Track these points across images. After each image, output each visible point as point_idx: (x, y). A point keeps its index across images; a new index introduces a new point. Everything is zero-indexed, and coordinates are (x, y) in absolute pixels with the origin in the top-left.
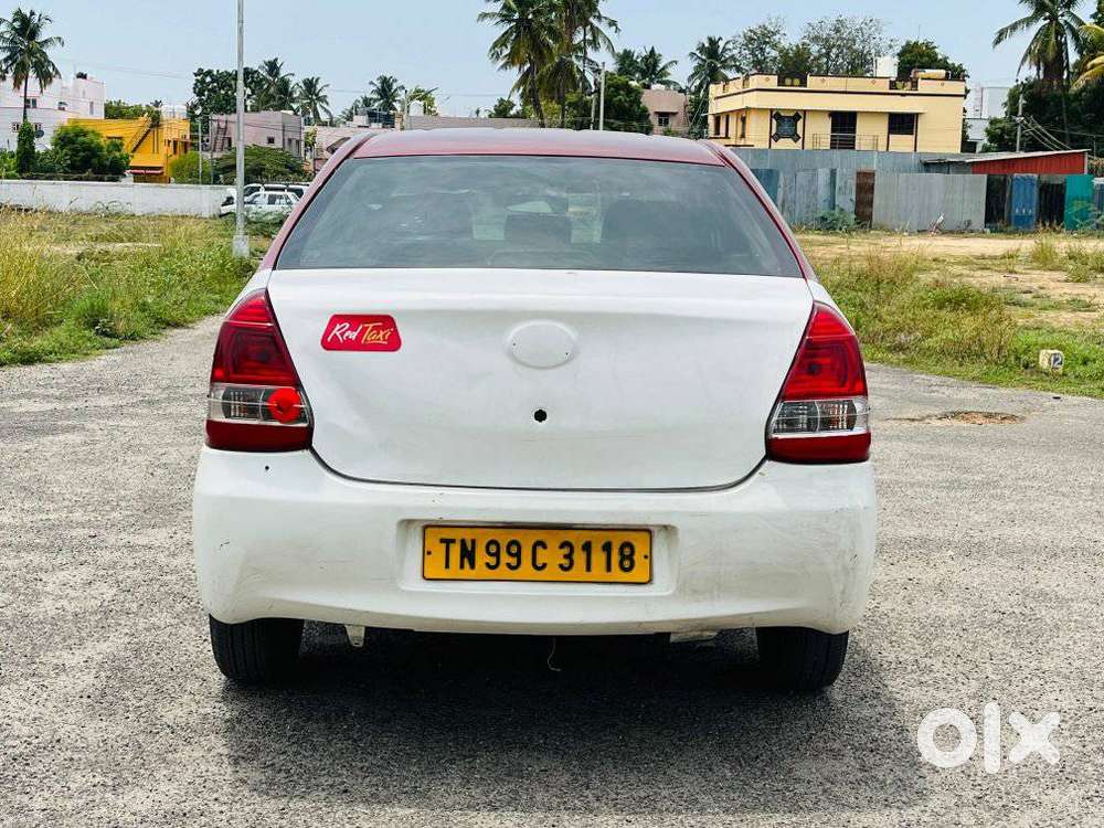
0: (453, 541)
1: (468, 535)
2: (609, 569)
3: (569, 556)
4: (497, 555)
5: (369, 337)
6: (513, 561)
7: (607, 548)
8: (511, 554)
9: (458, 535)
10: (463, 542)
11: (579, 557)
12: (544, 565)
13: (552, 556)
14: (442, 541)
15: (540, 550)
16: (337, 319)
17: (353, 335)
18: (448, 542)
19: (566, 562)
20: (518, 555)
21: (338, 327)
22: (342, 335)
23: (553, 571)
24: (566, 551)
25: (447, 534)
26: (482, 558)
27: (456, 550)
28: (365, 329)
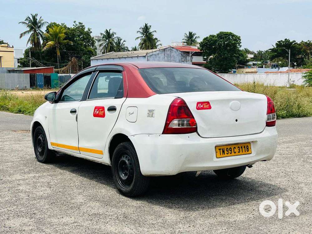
0: (221, 149)
1: (223, 147)
2: (245, 151)
3: (239, 150)
4: (228, 151)
5: (205, 107)
6: (231, 152)
7: (245, 147)
8: (227, 151)
9: (221, 148)
10: (222, 149)
11: (241, 149)
12: (236, 152)
13: (237, 150)
14: (219, 149)
15: (235, 149)
16: (198, 103)
17: (202, 106)
18: (220, 149)
19: (239, 151)
20: (231, 151)
21: (199, 105)
22: (200, 106)
23: (237, 153)
24: (239, 149)
25: (220, 148)
26: (226, 152)
27: (221, 151)
28: (204, 105)
